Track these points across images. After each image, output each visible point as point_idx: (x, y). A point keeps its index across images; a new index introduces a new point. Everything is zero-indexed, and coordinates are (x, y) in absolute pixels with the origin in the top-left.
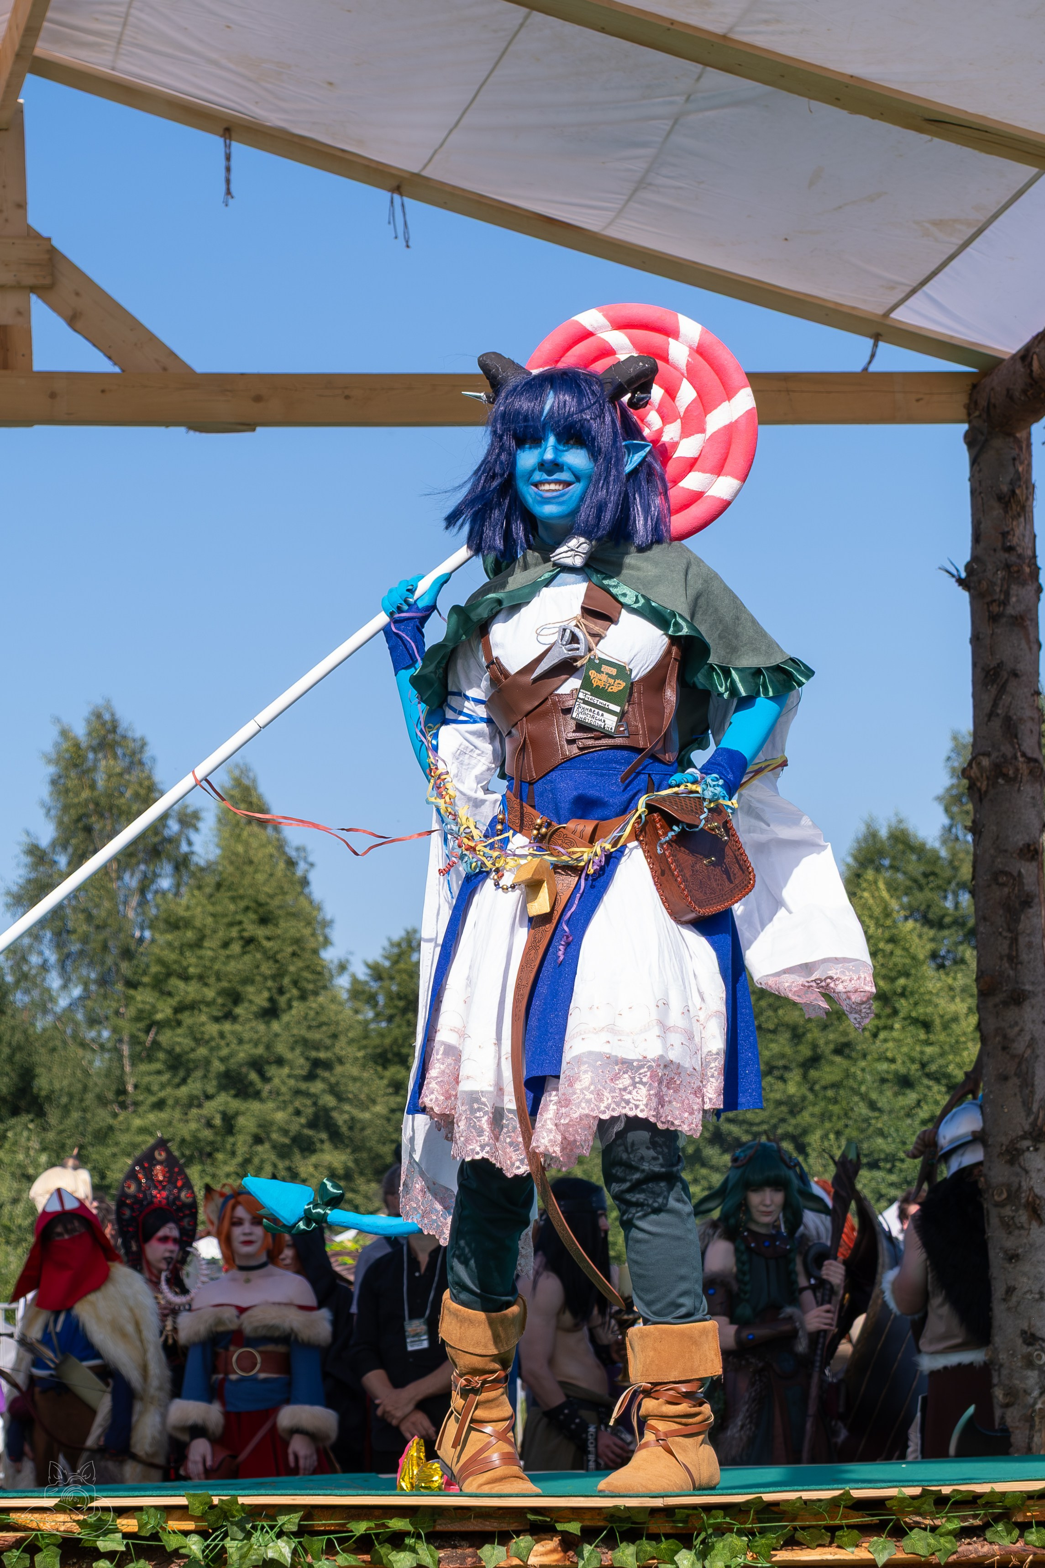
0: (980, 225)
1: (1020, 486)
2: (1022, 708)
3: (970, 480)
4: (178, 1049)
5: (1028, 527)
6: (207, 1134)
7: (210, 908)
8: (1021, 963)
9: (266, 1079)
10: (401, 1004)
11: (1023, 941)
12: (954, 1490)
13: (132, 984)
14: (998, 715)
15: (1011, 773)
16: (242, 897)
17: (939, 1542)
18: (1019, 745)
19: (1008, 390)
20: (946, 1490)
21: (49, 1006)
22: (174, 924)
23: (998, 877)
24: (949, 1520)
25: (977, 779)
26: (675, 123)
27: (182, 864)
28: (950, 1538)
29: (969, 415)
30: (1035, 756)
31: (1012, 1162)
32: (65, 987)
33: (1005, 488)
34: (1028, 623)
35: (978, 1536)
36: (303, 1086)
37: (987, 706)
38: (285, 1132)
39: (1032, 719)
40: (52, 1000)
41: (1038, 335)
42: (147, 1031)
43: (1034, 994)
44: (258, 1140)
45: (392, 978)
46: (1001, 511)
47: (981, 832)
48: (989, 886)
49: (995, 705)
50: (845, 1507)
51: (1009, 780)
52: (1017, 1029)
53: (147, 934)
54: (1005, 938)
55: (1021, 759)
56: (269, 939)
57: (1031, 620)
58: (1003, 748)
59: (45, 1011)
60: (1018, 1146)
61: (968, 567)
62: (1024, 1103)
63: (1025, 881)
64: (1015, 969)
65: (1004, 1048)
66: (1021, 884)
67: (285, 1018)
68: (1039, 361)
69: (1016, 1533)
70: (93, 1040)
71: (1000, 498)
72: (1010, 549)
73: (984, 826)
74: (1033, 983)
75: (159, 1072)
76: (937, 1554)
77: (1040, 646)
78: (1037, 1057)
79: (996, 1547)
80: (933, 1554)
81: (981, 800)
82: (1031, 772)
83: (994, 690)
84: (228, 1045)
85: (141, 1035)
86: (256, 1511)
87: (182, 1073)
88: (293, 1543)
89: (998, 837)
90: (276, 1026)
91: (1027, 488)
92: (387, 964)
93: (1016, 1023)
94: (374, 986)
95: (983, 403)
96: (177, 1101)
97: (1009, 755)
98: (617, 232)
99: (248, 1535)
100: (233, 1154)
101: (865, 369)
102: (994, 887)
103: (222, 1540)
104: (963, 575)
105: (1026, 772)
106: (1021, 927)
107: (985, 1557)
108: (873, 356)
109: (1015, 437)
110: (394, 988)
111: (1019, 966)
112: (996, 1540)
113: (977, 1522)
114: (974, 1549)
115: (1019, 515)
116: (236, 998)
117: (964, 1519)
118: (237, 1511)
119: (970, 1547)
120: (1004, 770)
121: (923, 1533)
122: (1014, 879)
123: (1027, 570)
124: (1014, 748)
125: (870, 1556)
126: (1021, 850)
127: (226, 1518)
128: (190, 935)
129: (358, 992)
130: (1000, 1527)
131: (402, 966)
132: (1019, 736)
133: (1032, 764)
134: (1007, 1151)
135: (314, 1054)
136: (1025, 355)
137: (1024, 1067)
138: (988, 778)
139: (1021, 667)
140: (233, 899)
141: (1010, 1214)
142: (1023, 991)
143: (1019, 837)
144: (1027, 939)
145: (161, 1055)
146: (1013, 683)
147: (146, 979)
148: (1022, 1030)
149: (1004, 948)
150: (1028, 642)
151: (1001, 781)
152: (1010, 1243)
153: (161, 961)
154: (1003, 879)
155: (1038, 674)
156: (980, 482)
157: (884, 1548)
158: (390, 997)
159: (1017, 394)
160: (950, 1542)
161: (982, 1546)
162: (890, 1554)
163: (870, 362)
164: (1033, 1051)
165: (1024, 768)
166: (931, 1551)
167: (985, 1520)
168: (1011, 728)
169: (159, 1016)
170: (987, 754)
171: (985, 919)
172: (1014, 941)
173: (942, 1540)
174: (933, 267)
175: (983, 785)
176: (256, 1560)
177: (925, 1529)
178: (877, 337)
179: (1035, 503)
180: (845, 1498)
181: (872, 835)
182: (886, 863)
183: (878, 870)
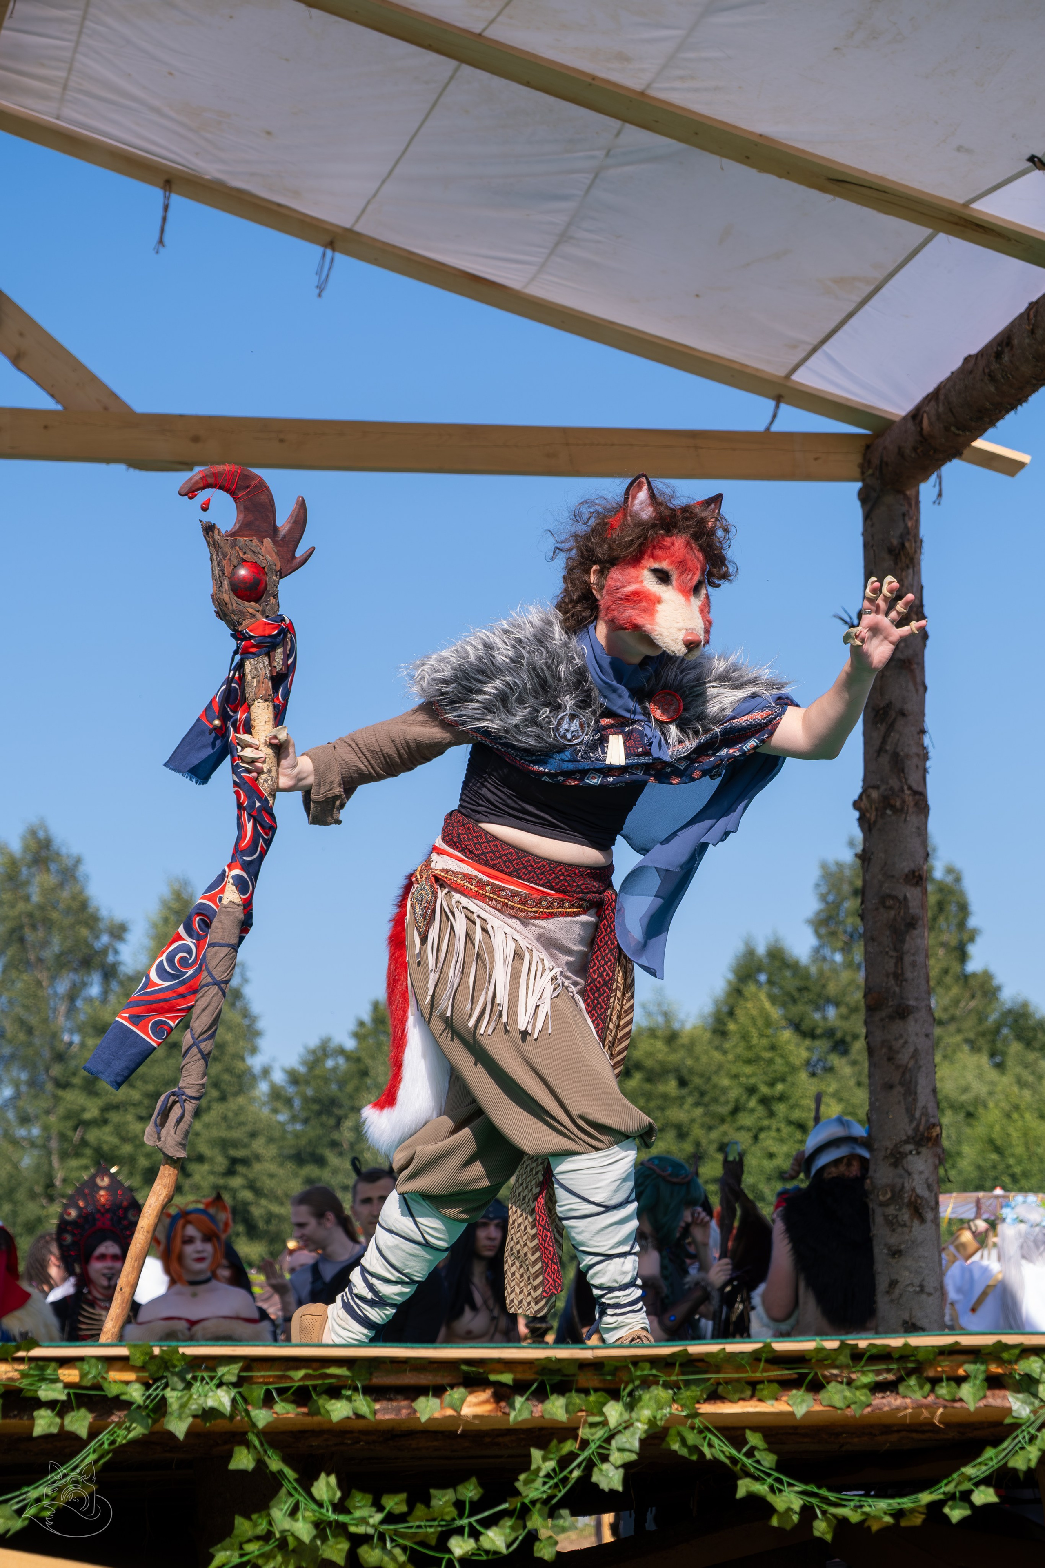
0: (877, 283)
1: (909, 540)
2: (909, 745)
3: (863, 534)
4: (105, 1148)
5: (916, 578)
8: (906, 980)
11: (907, 959)
12: (871, 1345)
13: (61, 1085)
14: (886, 751)
15: (898, 804)
17: (855, 1395)
18: (906, 779)
19: (900, 448)
20: (863, 1344)
22: (100, 1029)
23: (884, 900)
24: (863, 1373)
25: (867, 811)
26: (596, 176)
27: (110, 973)
28: (866, 1391)
29: (863, 473)
30: (920, 789)
31: (895, 1165)
33: (895, 542)
34: (915, 666)
35: (892, 1392)
37: (877, 742)
39: (918, 755)
41: (928, 396)
42: (75, 1129)
43: (917, 1009)
46: (892, 563)
47: (870, 859)
48: (877, 909)
49: (884, 741)
50: (766, 1360)
51: (897, 811)
52: (901, 1041)
53: (77, 1039)
54: (892, 957)
55: (907, 792)
57: (918, 664)
58: (891, 781)
60: (902, 1150)
62: (907, 1110)
63: (910, 904)
64: (900, 986)
65: (890, 1059)
66: (907, 907)
68: (929, 419)
69: (928, 1387)
71: (890, 550)
73: (872, 853)
74: (917, 999)
76: (853, 1406)
77: (925, 688)
78: (920, 1067)
79: (908, 1401)
80: (849, 1407)
81: (870, 830)
82: (916, 804)
83: (883, 728)
85: (69, 1133)
86: (197, 1362)
88: (233, 1392)
89: (885, 864)
91: (915, 542)
93: (901, 1036)
94: (291, 1090)
95: (876, 461)
97: (897, 786)
98: (538, 290)
99: (189, 1385)
101: (768, 429)
102: (882, 910)
103: (164, 1389)
105: (912, 804)
106: (906, 947)
107: (898, 1409)
108: (774, 416)
109: (905, 495)
110: (310, 1093)
111: (904, 983)
112: (909, 1394)
113: (890, 1377)
114: (889, 1402)
115: (908, 567)
117: (878, 1373)
118: (178, 1360)
119: (884, 1401)
120: (892, 802)
121: (839, 1387)
122: (900, 903)
124: (901, 781)
125: (788, 1409)
126: (907, 876)
127: (167, 1368)
129: (277, 1095)
130: (912, 1381)
131: (317, 1072)
132: (906, 771)
133: (917, 797)
134: (892, 1154)
135: (231, 1153)
136: (916, 415)
137: (907, 1076)
138: (877, 809)
139: (908, 707)
141: (894, 1212)
142: (908, 1006)
143: (905, 864)
144: (912, 958)
145: (88, 1151)
146: (900, 723)
147: (75, 1081)
148: (906, 1042)
149: (890, 966)
150: (915, 684)
151: (889, 812)
152: (893, 1240)
154: (890, 902)
155: (923, 714)
156: (872, 536)
157: (803, 1401)
158: (306, 1101)
159: (908, 451)
160: (866, 1395)
161: (896, 1400)
162: (808, 1406)
163: (772, 422)
164: (916, 1062)
165: (910, 800)
166: (847, 1403)
167: (899, 1375)
168: (898, 764)
169: (87, 1116)
170: (877, 788)
171: (873, 939)
172: (900, 959)
173: (858, 1393)
174: (832, 325)
175: (872, 816)
176: (196, 1410)
177: (842, 1383)
178: (779, 399)
179: (922, 557)
180: (766, 1350)
181: (750, 953)
182: (763, 978)
183: (757, 982)
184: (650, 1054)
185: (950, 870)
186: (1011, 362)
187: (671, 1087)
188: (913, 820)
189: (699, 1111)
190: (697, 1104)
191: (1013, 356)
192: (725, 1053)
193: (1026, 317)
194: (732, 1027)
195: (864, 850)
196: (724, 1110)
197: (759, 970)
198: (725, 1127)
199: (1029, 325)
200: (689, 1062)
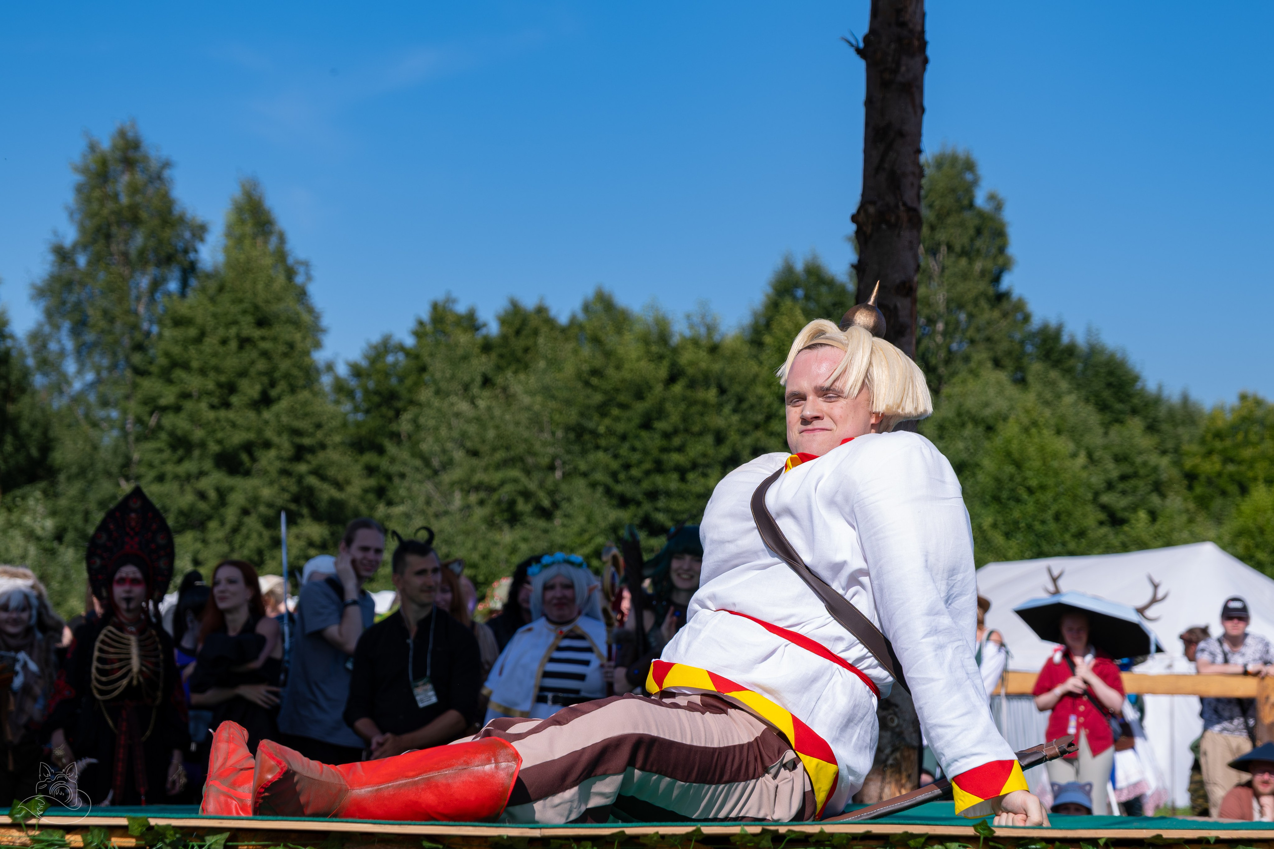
2: (905, 164)
4: (179, 433)
5: (919, 5)
6: (202, 506)
7: (212, 308)
9: (254, 459)
10: (376, 399)
12: (789, 831)
13: (140, 372)
14: (884, 169)
15: (893, 219)
16: (241, 301)
18: (901, 196)
20: (782, 830)
21: (65, 388)
22: (179, 322)
25: (864, 224)
27: (190, 270)
30: (914, 205)
32: (80, 372)
34: (914, 89)
36: (289, 466)
37: (876, 160)
38: (270, 505)
39: (913, 174)
40: (68, 383)
42: (151, 414)
44: (245, 512)
45: (369, 376)
47: (864, 270)
49: (882, 159)
50: (696, 841)
51: (891, 226)
53: (155, 329)
55: (902, 208)
56: (263, 338)
57: (917, 86)
58: (887, 197)
59: (61, 392)
61: (866, 39)
63: (901, 314)
66: (897, 316)
67: (275, 408)
70: (103, 419)
72: (903, 25)
73: (866, 264)
75: (160, 451)
77: (923, 110)
81: (866, 242)
82: (910, 219)
83: (882, 147)
84: (223, 429)
85: (146, 418)
87: (180, 452)
90: (267, 415)
92: (364, 363)
94: (353, 383)
96: (176, 477)
97: (892, 203)
100: (223, 523)
104: (861, 45)
105: (905, 220)
110: (371, 385)
116: (232, 388)
120: (887, 217)
122: (891, 312)
123: (916, 43)
124: (896, 198)
126: (898, 286)
128: (192, 332)
129: (340, 388)
131: (379, 366)
132: (902, 188)
133: (911, 213)
135: (298, 440)
138: (873, 224)
139: (906, 128)
140: (233, 302)
143: (897, 275)
145: (163, 436)
146: (898, 142)
147: (154, 369)
150: (914, 106)
151: (884, 226)
153: (167, 354)
155: (919, 134)
158: (366, 392)
165: (904, 216)
168: (894, 181)
169: (163, 402)
170: (873, 203)
175: (868, 229)
180: (696, 833)
181: (789, 270)
182: (800, 293)
183: (795, 299)
184: (691, 363)
185: (992, 198)
187: (711, 395)
188: (907, 235)
189: (735, 418)
190: (735, 411)
192: (761, 363)
194: (768, 339)
195: (859, 261)
196: (760, 418)
197: (796, 285)
198: (759, 434)
200: (729, 370)
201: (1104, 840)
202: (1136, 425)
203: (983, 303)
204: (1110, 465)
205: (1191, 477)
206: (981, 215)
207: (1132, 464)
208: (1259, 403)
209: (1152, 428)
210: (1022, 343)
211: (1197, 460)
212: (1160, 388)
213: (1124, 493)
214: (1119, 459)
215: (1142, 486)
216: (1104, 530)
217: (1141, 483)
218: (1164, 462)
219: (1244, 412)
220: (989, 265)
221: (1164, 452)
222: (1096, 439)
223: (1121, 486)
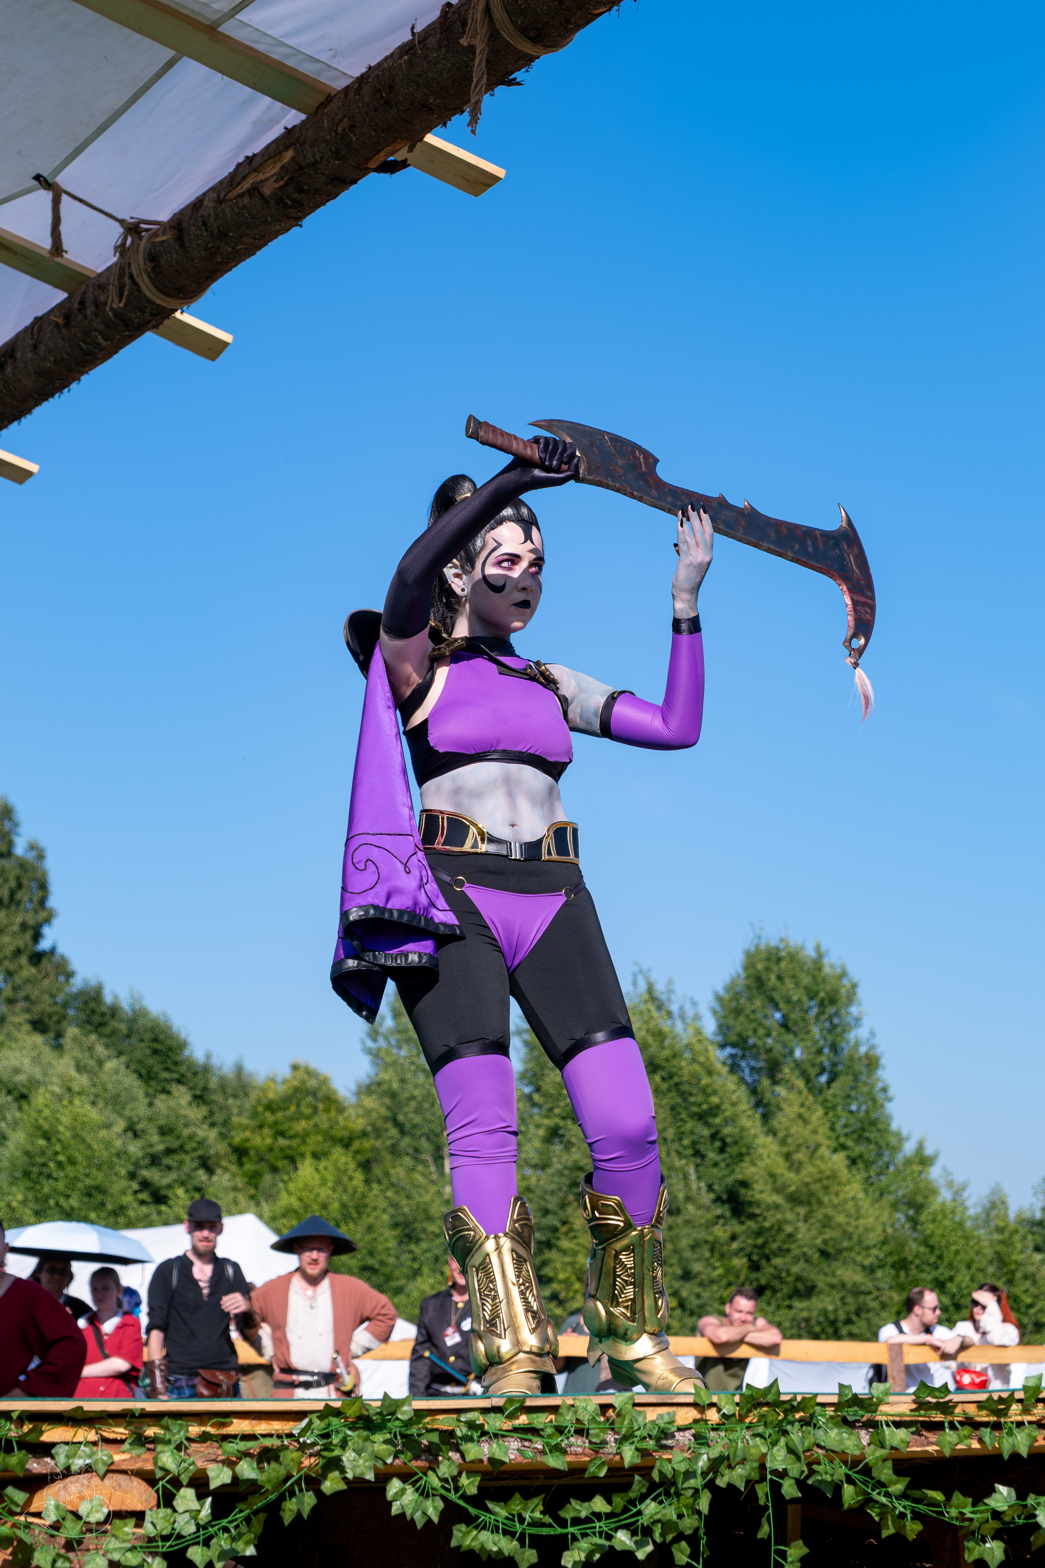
185: (32, 847)
186: (14, 373)
191: (15, 368)
193: (30, 331)
199: (32, 339)
201: (17, 1413)
202: (182, 1096)
203: (24, 960)
204: (155, 1138)
205: (240, 1153)
206: (23, 865)
207: (178, 1137)
208: (309, 1072)
209: (200, 1098)
210: (65, 1005)
211: (247, 1134)
212: (208, 1056)
213: (169, 1168)
214: (164, 1131)
215: (189, 1162)
216: (144, 1209)
217: (187, 1159)
218: (212, 1135)
219: (296, 1083)
220: (31, 920)
221: (212, 1125)
222: (141, 1109)
223: (167, 1161)
